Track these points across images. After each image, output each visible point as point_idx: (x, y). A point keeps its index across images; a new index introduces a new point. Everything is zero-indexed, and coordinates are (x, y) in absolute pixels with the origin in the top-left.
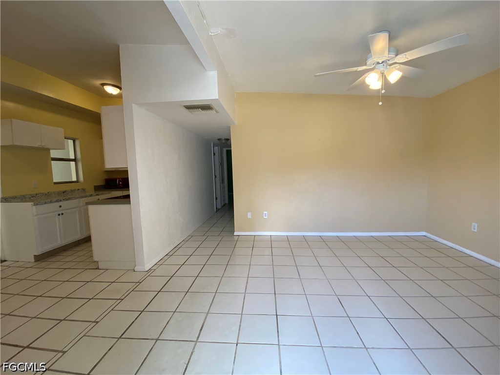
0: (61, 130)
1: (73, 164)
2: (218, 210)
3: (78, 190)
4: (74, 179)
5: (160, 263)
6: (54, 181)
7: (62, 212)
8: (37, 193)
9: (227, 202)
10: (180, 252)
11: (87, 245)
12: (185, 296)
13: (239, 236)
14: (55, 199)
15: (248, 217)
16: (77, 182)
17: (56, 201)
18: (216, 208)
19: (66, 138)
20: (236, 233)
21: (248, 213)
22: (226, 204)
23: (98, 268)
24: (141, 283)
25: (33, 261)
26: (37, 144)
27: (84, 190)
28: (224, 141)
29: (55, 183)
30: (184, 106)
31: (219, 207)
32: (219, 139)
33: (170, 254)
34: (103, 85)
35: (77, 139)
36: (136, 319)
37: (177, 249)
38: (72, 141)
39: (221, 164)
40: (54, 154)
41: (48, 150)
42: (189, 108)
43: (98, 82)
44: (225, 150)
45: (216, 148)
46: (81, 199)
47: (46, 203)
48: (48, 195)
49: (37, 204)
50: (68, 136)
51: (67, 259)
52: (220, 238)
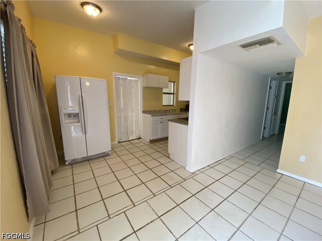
0: (168, 77)
1: (172, 95)
2: (264, 138)
3: (172, 110)
4: (172, 104)
5: (202, 170)
6: (163, 104)
7: (162, 121)
8: (155, 110)
9: (276, 132)
10: (219, 167)
11: (166, 141)
12: (209, 213)
13: (283, 174)
14: (160, 115)
15: (301, 160)
16: (173, 105)
17: (161, 115)
18: (263, 136)
19: (169, 82)
20: (278, 171)
21: (301, 156)
22: (275, 134)
23: (169, 157)
24: (185, 180)
25: (149, 142)
26: (156, 86)
27: (175, 110)
28: (284, 75)
29: (164, 106)
30: (240, 46)
31: (266, 135)
32: (278, 74)
33: (211, 166)
34: (190, 45)
35: (175, 82)
36: (173, 209)
37: (217, 163)
38: (173, 83)
39: (277, 97)
40: (165, 90)
41: (162, 88)
42: (245, 46)
43: (187, 44)
44: (284, 84)
45: (274, 82)
46: (171, 116)
47: (156, 116)
48: (160, 111)
49: (153, 116)
50: (170, 80)
51: (160, 146)
52: (259, 169)
